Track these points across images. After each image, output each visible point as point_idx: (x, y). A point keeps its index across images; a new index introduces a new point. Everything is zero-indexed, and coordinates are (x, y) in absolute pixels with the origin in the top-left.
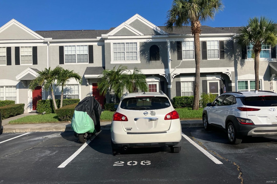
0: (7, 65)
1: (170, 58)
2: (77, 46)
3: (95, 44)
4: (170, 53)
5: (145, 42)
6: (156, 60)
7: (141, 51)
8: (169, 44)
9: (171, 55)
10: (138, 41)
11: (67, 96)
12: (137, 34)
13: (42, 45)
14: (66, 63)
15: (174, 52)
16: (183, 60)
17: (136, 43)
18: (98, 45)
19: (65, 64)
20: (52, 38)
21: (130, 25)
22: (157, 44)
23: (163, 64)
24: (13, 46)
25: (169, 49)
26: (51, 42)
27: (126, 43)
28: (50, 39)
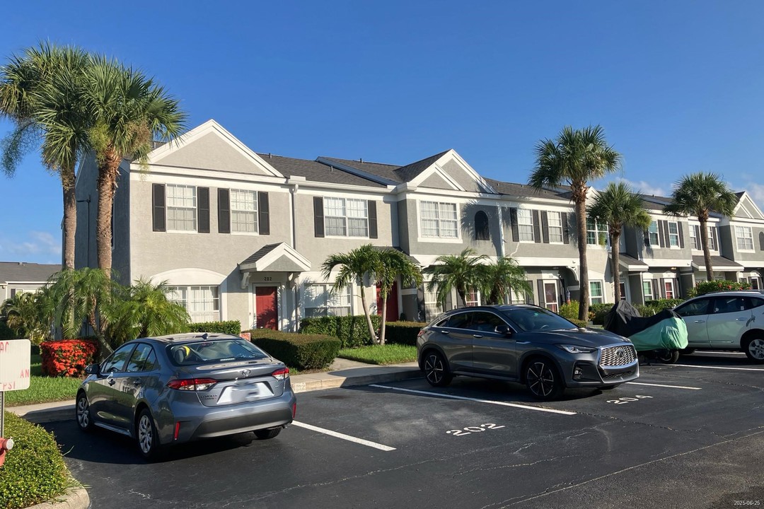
0: (199, 232)
1: (503, 238)
2: (348, 199)
3: (379, 199)
4: (502, 228)
5: (467, 204)
6: (485, 239)
7: (462, 220)
8: (500, 212)
9: (505, 233)
10: (458, 201)
11: (329, 311)
12: (456, 188)
13: (278, 189)
14: (327, 235)
15: (507, 225)
16: (521, 242)
17: (455, 205)
18: (385, 202)
19: (326, 237)
20: (305, 178)
21: (444, 167)
22: (484, 210)
23: (494, 247)
24: (214, 185)
25: (501, 220)
26: (301, 187)
27: (441, 203)
28: (301, 180)
